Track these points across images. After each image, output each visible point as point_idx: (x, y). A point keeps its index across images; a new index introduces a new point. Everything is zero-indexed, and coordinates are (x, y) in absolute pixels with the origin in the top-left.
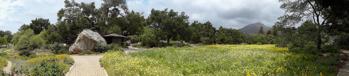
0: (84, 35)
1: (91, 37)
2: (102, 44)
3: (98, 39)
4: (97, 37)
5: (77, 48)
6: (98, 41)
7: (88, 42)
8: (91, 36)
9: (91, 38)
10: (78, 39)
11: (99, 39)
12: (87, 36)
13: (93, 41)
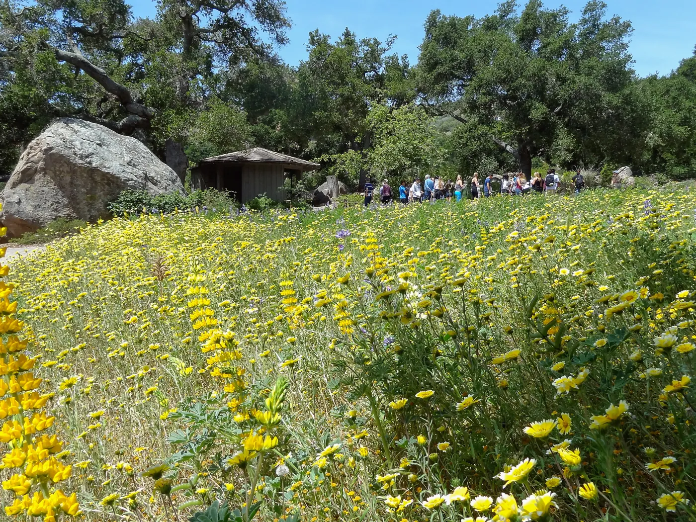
0: (51, 149)
1: (88, 160)
2: (153, 189)
3: (129, 169)
4: (127, 159)
5: (13, 210)
6: (131, 176)
7: (71, 183)
8: (90, 151)
9: (90, 163)
10: (20, 166)
11: (134, 166)
12: (67, 152)
13: (98, 179)
